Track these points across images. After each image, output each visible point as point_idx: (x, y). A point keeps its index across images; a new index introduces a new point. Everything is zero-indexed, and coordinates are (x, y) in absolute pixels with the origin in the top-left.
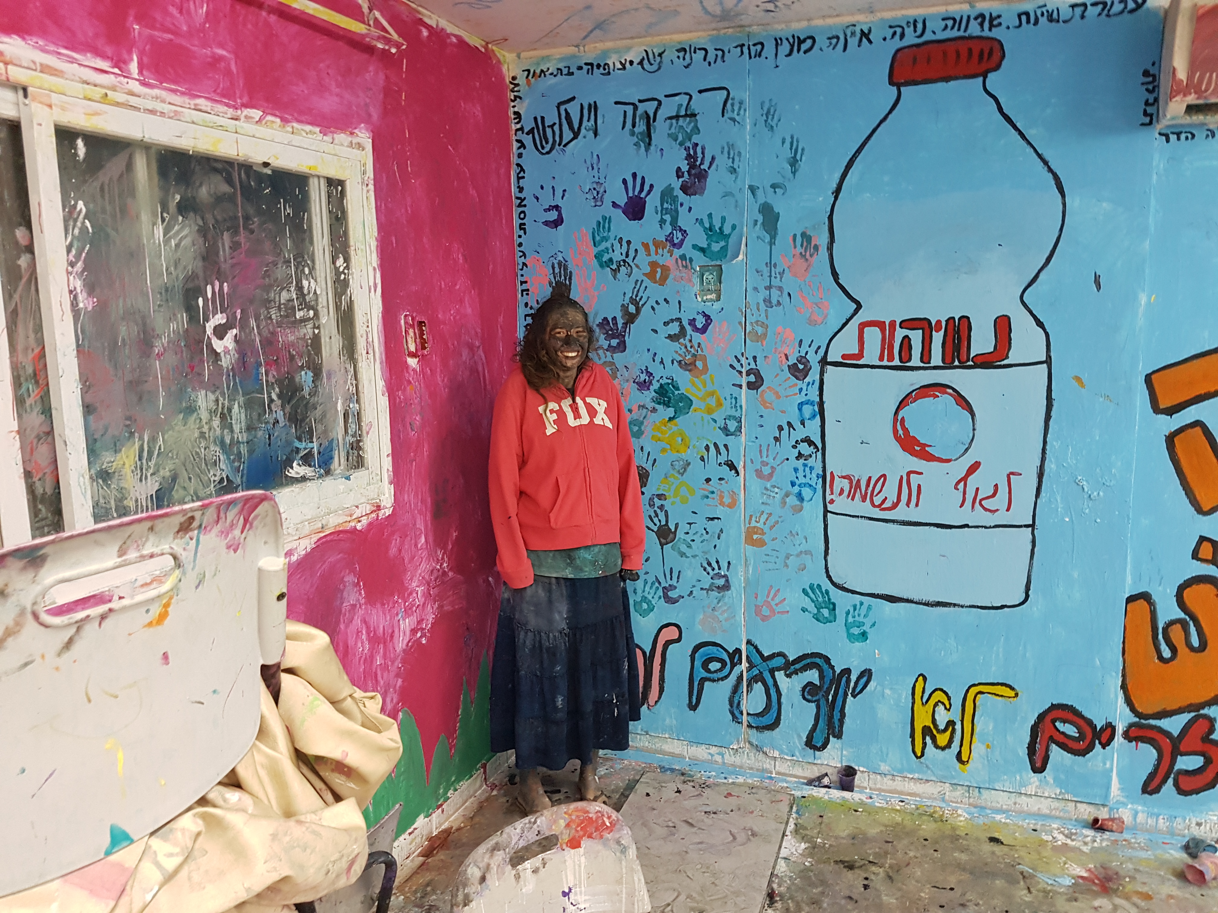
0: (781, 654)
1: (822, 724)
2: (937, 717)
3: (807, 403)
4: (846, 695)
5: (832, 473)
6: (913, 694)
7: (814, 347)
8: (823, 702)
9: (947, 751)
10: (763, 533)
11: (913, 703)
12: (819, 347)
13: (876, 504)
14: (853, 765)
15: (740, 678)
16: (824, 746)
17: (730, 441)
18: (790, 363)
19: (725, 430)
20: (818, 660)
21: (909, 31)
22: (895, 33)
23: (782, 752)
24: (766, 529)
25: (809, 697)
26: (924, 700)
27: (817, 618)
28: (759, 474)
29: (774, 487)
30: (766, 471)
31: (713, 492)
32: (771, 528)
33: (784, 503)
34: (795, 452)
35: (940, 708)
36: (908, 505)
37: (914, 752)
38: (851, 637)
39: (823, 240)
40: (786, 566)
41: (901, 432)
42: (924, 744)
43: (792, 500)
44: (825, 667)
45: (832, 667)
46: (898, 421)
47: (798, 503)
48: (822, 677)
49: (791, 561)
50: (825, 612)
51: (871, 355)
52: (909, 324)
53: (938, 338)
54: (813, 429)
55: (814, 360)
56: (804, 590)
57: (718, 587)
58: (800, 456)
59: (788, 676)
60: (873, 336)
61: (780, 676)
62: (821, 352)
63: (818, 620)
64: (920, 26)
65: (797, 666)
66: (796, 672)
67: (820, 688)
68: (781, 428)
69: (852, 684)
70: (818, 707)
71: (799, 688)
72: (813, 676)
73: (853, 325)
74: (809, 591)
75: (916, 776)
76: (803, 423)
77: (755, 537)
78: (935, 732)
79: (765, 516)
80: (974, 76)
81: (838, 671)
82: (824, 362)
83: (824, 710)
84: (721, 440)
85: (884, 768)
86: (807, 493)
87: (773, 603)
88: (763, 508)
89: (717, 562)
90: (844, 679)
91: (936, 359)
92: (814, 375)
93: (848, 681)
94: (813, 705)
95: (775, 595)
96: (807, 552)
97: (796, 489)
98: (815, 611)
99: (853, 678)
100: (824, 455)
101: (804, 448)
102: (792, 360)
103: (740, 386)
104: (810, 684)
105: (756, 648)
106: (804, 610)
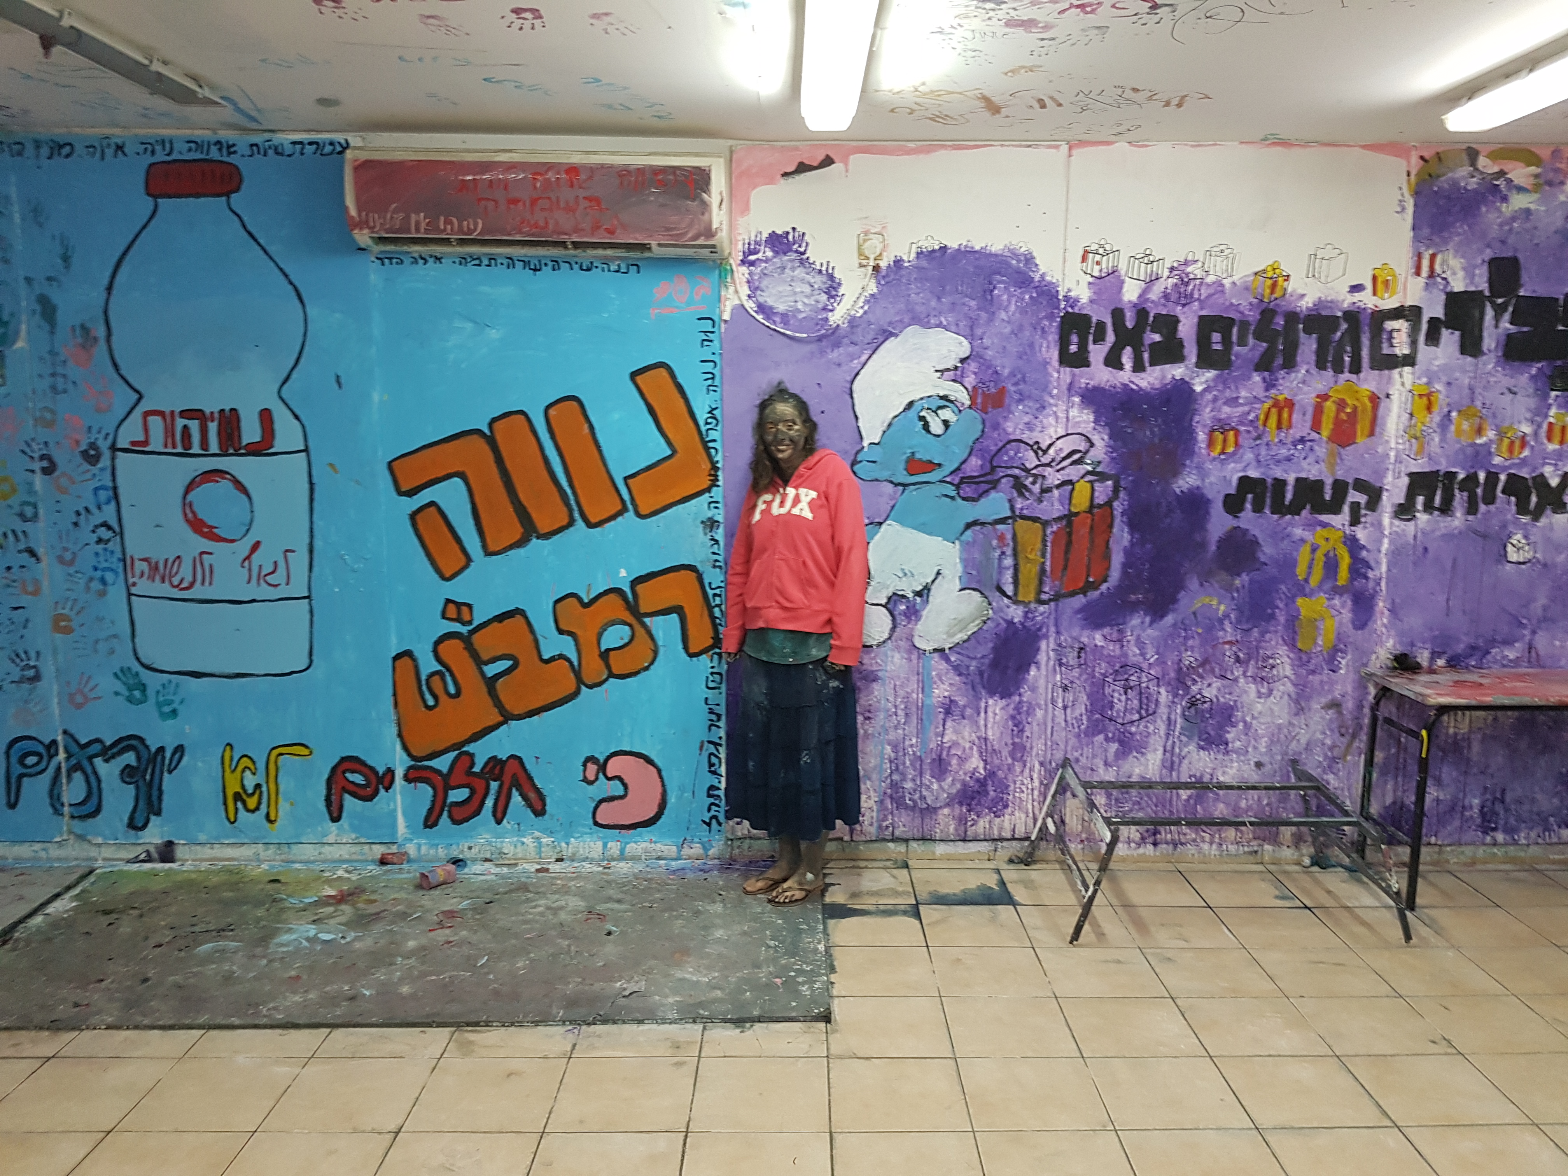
0: (97, 740)
1: (142, 804)
2: (246, 782)
3: (102, 488)
4: (162, 773)
5: (132, 558)
6: (223, 763)
7: (103, 433)
8: (141, 783)
9: (257, 813)
10: (70, 620)
11: (224, 772)
12: (107, 434)
13: (176, 583)
14: (173, 839)
15: (59, 768)
16: (145, 826)
17: (27, 526)
18: (82, 449)
19: (22, 515)
20: (133, 742)
21: (158, 148)
22: (146, 149)
23: (105, 838)
24: (72, 614)
25: (127, 780)
26: (233, 767)
27: (130, 700)
28: (61, 560)
29: (77, 572)
30: (68, 556)
31: (14, 581)
32: (79, 613)
33: (88, 589)
34: (94, 537)
35: (248, 773)
36: (203, 583)
37: (228, 819)
38: (164, 716)
39: (100, 331)
40: (96, 651)
41: (190, 515)
42: (236, 809)
43: (96, 585)
44: (141, 747)
45: (147, 747)
46: (186, 505)
47: (101, 587)
48: (139, 758)
49: (101, 646)
50: (137, 694)
51: (157, 442)
52: (187, 414)
53: (213, 427)
54: (109, 513)
55: (104, 446)
56: (116, 675)
57: (29, 679)
58: (100, 541)
59: (107, 761)
60: (156, 424)
61: (98, 762)
62: (110, 439)
63: (130, 702)
64: (168, 145)
65: (114, 750)
66: (113, 757)
67: (137, 768)
68: (78, 514)
69: (167, 762)
70: (137, 788)
71: (117, 772)
72: (130, 758)
73: (138, 413)
74: (120, 674)
75: (232, 841)
76: (99, 508)
77: (63, 624)
78: (244, 797)
79: (69, 604)
80: (219, 195)
81: (153, 750)
82: (114, 448)
83: (143, 789)
84: (19, 526)
85: (202, 838)
86: (109, 576)
87: (86, 690)
88: (69, 593)
89: (26, 652)
90: (159, 758)
91: (214, 448)
92: (105, 461)
93: (164, 758)
94: (132, 786)
95: (87, 682)
96: (115, 636)
97: (99, 574)
98: (127, 693)
99: (168, 755)
100: (122, 539)
101: (103, 533)
102: (84, 447)
103: (33, 471)
104: (128, 766)
105: (72, 736)
106: (117, 694)
